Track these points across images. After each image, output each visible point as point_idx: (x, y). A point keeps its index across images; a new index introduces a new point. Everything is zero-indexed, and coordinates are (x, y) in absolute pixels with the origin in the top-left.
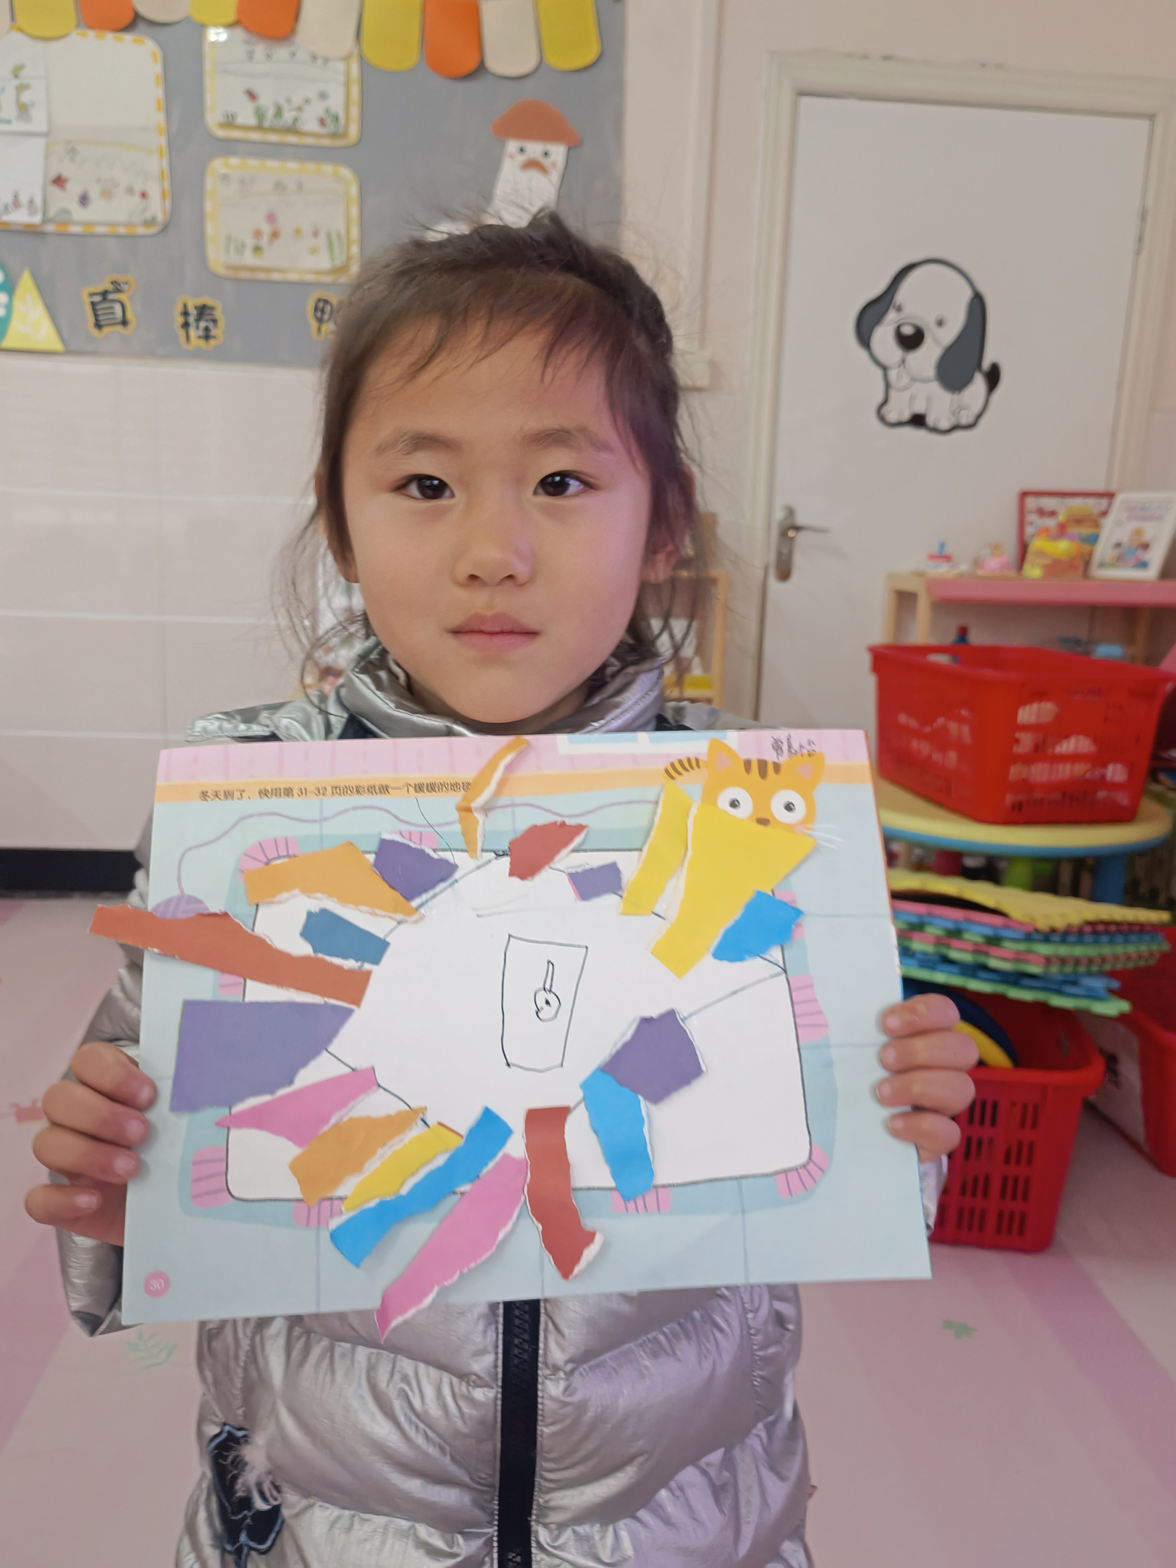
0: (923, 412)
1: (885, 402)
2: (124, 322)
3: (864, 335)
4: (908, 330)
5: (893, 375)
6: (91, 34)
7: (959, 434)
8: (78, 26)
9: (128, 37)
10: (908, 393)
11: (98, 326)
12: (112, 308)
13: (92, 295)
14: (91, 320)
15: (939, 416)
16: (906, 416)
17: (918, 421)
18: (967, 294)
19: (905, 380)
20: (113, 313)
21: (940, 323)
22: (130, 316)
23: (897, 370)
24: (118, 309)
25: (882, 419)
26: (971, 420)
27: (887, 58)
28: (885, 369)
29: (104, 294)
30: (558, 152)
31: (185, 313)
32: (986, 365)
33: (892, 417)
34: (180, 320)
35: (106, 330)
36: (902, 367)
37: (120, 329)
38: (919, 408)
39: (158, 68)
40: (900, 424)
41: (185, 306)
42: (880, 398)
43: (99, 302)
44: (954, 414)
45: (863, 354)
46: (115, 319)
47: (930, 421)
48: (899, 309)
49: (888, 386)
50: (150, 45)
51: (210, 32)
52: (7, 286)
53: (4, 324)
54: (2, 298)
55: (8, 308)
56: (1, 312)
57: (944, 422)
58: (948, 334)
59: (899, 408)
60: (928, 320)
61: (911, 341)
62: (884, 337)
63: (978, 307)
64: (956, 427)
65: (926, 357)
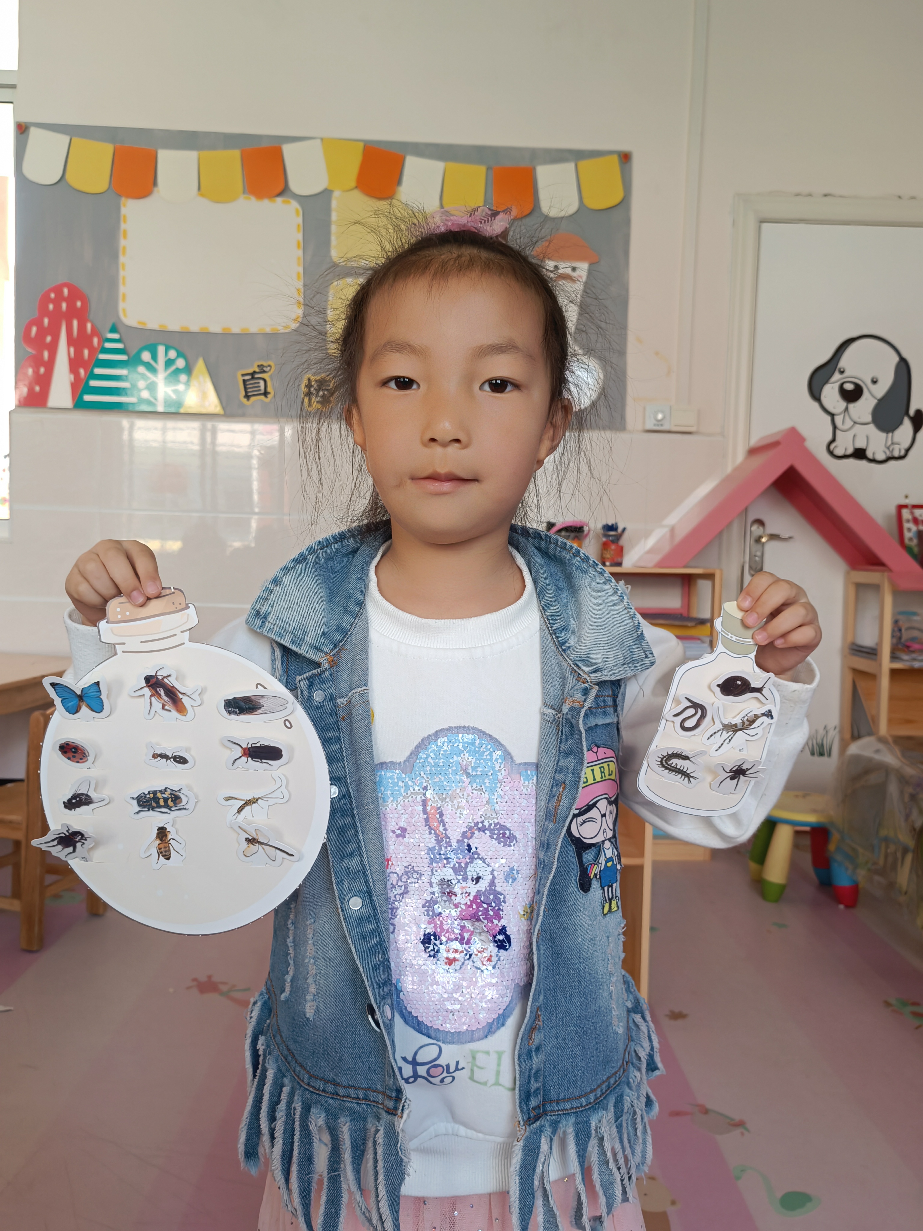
0: (864, 448)
1: (834, 440)
2: (266, 394)
3: (815, 392)
4: (849, 387)
5: (838, 420)
6: (253, 199)
7: (892, 463)
8: (244, 193)
9: (279, 200)
10: (850, 434)
11: (247, 397)
12: (259, 383)
13: (243, 375)
14: (243, 393)
15: (876, 449)
16: (850, 451)
17: (860, 454)
18: (896, 359)
19: (849, 423)
20: (259, 387)
21: (874, 382)
22: (269, 389)
23: (842, 416)
24: (262, 383)
25: (831, 453)
26: (903, 453)
27: (826, 195)
28: (832, 415)
29: (253, 374)
30: (583, 267)
31: (309, 386)
32: (912, 412)
33: (839, 452)
34: (305, 390)
35: (253, 399)
36: (846, 413)
37: (262, 397)
38: (860, 444)
39: (300, 220)
40: (845, 457)
41: (309, 379)
42: (830, 437)
43: (249, 380)
44: (888, 448)
45: (816, 405)
46: (260, 390)
47: (869, 454)
49: (835, 427)
50: (295, 205)
51: (336, 194)
52: (187, 369)
53: (183, 395)
54: (183, 377)
55: (187, 384)
56: (181, 387)
57: (881, 456)
58: (881, 390)
59: (844, 445)
60: (865, 379)
61: (852, 395)
62: (830, 392)
63: (904, 369)
64: (891, 458)
65: (865, 407)
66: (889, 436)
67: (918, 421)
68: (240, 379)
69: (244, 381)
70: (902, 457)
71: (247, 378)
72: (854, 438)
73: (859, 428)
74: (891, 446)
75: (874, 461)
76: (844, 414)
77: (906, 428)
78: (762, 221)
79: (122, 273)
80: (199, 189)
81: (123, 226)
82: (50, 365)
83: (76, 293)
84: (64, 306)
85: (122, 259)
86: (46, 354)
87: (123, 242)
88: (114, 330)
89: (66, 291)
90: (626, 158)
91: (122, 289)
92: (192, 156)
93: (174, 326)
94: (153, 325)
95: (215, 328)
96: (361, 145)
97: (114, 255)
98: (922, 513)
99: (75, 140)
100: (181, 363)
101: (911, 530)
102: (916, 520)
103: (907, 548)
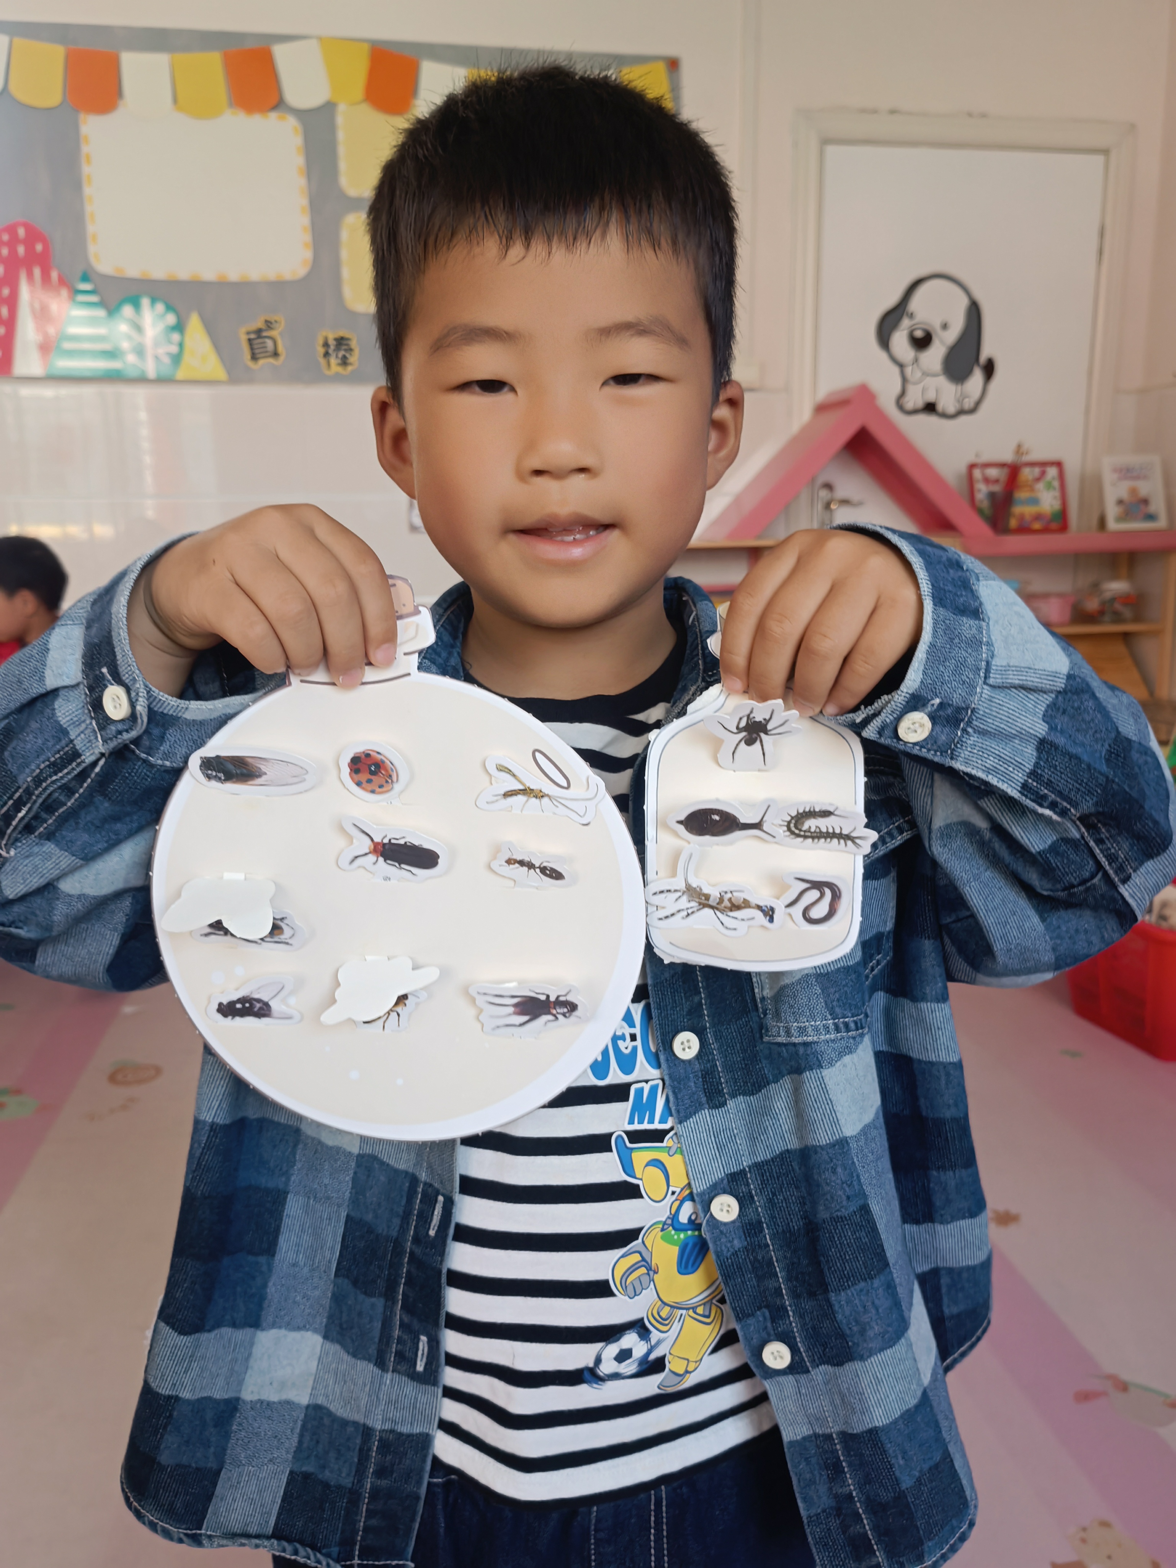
0: (934, 401)
1: (903, 393)
2: (276, 354)
3: (884, 340)
4: (919, 334)
5: (908, 370)
6: (241, 113)
8: (230, 105)
9: (273, 115)
10: (921, 386)
11: (254, 358)
12: (264, 343)
13: (248, 333)
14: (248, 354)
15: (947, 403)
16: (920, 404)
17: (930, 408)
18: (967, 301)
19: (918, 374)
20: (265, 347)
21: (945, 326)
22: (280, 349)
23: (911, 367)
24: (270, 344)
25: (900, 407)
27: (893, 112)
28: (901, 366)
29: (259, 332)
31: (326, 345)
32: (983, 358)
33: (910, 405)
34: (321, 350)
35: (260, 361)
36: (916, 363)
37: (272, 360)
38: (931, 397)
39: (300, 140)
40: (915, 412)
41: (326, 338)
43: (255, 339)
44: (959, 401)
46: (268, 352)
47: (940, 407)
48: (911, 316)
49: (904, 380)
50: (292, 122)
51: (342, 108)
52: (180, 327)
53: (177, 359)
54: (176, 337)
55: (181, 345)
56: (174, 349)
57: (951, 409)
58: (952, 336)
59: (915, 399)
60: (935, 324)
61: (922, 342)
62: (900, 340)
63: (974, 312)
64: (961, 412)
65: (935, 355)
66: (959, 387)
67: (989, 369)
68: (244, 338)
69: (250, 340)
70: (973, 411)
71: (253, 336)
72: (924, 391)
73: (928, 380)
74: (960, 400)
75: (944, 415)
76: (913, 364)
77: (977, 377)
78: (826, 141)
79: (89, 209)
80: (175, 100)
81: (85, 149)
82: (11, 324)
83: (34, 235)
84: (21, 250)
85: (87, 190)
86: (5, 311)
87: (86, 169)
88: (85, 278)
89: (21, 232)
90: (673, 64)
91: (91, 229)
92: (162, 60)
93: (158, 273)
94: (133, 272)
95: (209, 275)
96: (366, 47)
97: (77, 185)
98: (993, 473)
99: (17, 41)
100: (171, 319)
101: (982, 491)
102: (987, 480)
103: (979, 511)
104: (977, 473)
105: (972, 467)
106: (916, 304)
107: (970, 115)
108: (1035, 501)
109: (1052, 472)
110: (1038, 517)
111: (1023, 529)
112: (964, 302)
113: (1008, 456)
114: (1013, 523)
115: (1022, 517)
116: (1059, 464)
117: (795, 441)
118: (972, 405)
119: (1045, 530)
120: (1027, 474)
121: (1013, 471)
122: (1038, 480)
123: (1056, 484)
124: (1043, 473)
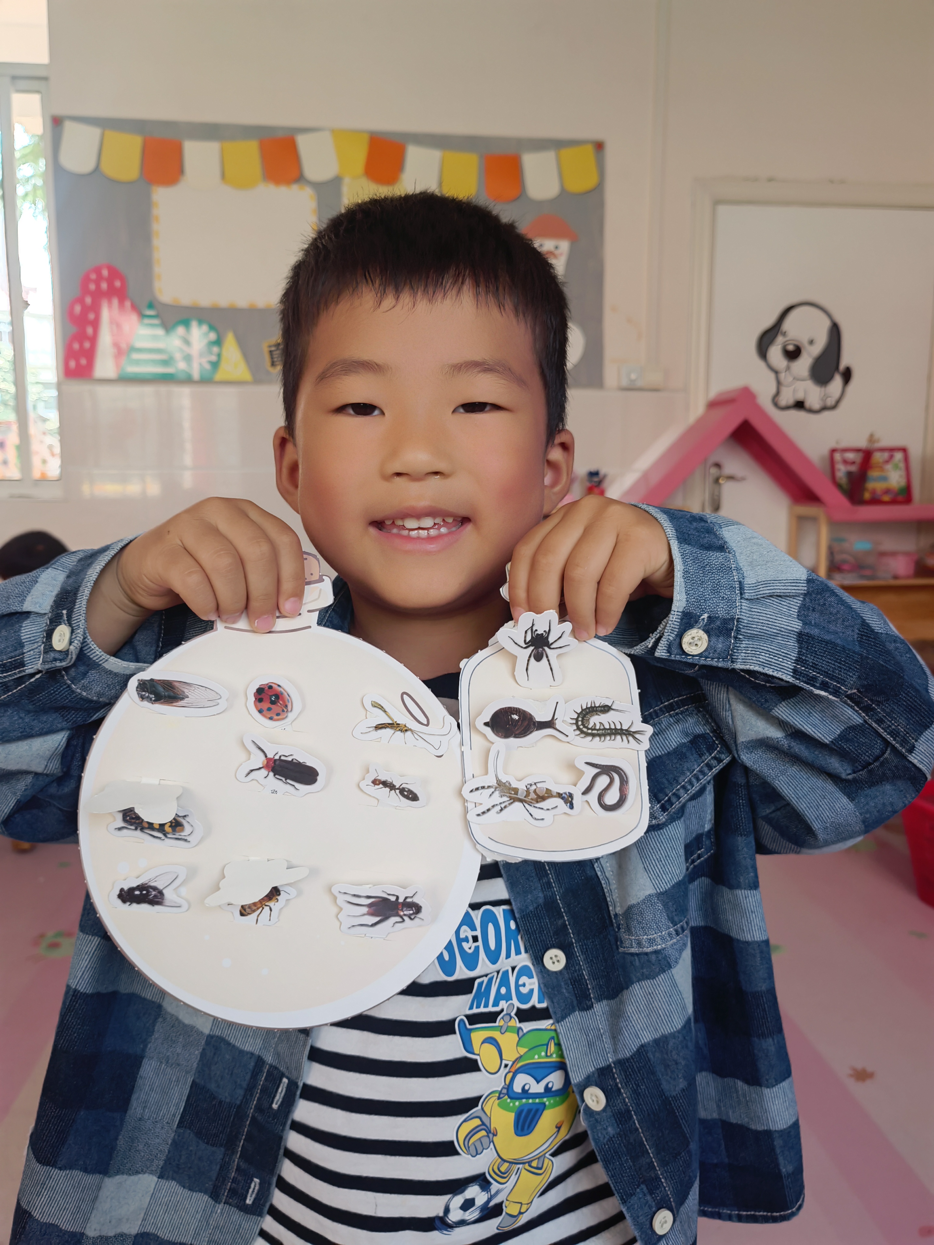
0: (802, 399)
1: (778, 393)
3: (762, 352)
4: (791, 348)
5: (782, 376)
6: (271, 185)
7: (826, 414)
8: (263, 179)
9: (295, 187)
10: (792, 388)
11: (274, 365)
13: (270, 346)
14: (270, 362)
15: (813, 401)
16: (792, 402)
17: (800, 405)
19: (790, 379)
21: (811, 342)
23: (784, 373)
25: (776, 404)
27: (770, 180)
28: (776, 372)
30: (564, 246)
32: (842, 367)
33: (783, 402)
38: (800, 396)
39: (314, 205)
40: (787, 408)
44: (822, 400)
47: (807, 404)
48: (784, 334)
49: (779, 383)
50: (309, 190)
51: (347, 179)
52: (219, 342)
53: (215, 365)
54: (215, 349)
55: (219, 355)
56: (214, 358)
57: (816, 406)
58: (817, 349)
59: (787, 398)
60: (803, 340)
61: (793, 354)
62: (775, 353)
63: (835, 332)
64: (824, 408)
65: (803, 364)
66: (823, 389)
67: (847, 375)
68: (266, 350)
69: (271, 352)
70: (834, 407)
71: (273, 349)
72: (795, 391)
73: (799, 383)
74: (825, 398)
75: (811, 411)
76: (786, 371)
77: (838, 381)
78: (717, 202)
79: (156, 255)
80: (223, 176)
81: (155, 212)
82: (94, 340)
83: (114, 273)
84: (104, 286)
85: (155, 242)
86: (90, 331)
87: (155, 227)
88: (151, 306)
89: (105, 273)
90: (599, 146)
91: (157, 269)
92: (214, 146)
93: (205, 301)
94: (186, 300)
95: (242, 303)
96: (366, 136)
97: (148, 238)
98: (850, 456)
99: (109, 134)
100: (213, 336)
101: (842, 471)
102: (845, 462)
103: (838, 486)
104: (837, 456)
105: (833, 451)
106: (787, 325)
107: (832, 182)
108: (885, 479)
109: (899, 456)
110: (887, 491)
111: (875, 501)
112: (827, 324)
113: (862, 443)
114: (867, 496)
115: (874, 492)
116: (904, 450)
117: (692, 430)
118: (833, 403)
119: (894, 502)
120: (878, 457)
121: (867, 455)
122: (887, 462)
123: (902, 465)
124: (891, 457)
